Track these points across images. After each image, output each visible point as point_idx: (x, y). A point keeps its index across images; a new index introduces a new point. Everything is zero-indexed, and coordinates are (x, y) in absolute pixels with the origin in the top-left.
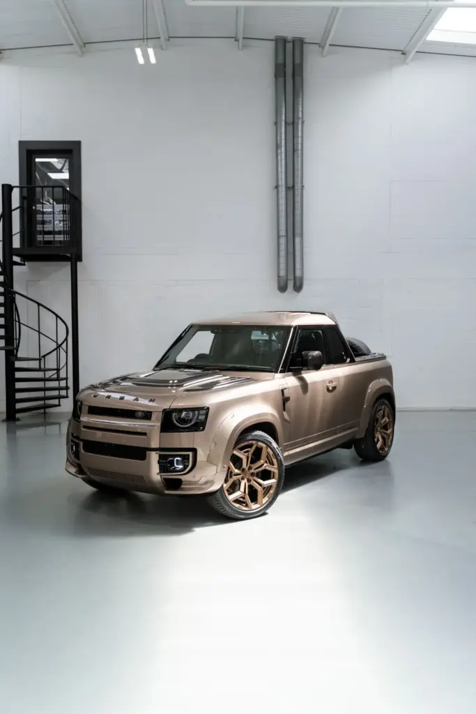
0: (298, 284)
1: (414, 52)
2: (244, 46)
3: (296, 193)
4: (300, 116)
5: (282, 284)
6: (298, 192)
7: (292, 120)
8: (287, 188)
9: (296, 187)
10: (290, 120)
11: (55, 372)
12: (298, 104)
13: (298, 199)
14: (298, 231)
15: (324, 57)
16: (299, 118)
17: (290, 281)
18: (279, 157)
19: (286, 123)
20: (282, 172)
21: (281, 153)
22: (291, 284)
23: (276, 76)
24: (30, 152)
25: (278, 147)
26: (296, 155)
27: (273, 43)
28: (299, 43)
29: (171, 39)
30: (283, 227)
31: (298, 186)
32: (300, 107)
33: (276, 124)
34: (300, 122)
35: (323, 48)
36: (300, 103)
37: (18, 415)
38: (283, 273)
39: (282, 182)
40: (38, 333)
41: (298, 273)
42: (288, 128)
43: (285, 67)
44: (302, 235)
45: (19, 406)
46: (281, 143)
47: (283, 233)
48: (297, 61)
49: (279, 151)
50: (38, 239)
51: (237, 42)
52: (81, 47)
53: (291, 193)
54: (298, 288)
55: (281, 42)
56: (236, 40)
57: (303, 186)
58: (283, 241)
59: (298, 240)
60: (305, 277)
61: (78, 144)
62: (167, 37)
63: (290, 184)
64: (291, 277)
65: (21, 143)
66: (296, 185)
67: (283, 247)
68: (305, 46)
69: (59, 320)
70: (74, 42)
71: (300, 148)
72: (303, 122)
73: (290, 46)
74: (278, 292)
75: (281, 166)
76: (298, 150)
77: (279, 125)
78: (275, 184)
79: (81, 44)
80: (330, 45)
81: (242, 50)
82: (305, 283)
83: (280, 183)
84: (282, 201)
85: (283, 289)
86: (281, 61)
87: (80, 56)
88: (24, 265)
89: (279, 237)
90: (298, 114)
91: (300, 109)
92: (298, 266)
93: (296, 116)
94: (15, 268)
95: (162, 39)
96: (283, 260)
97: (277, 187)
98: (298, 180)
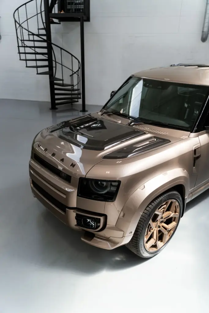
5: (204, 36)
37: (57, 106)
38: (205, 30)
40: (61, 65)
45: (57, 102)
50: (68, 8)
69: (73, 57)
74: (201, 41)
85: (204, 40)
88: (60, 24)
96: (207, 20)
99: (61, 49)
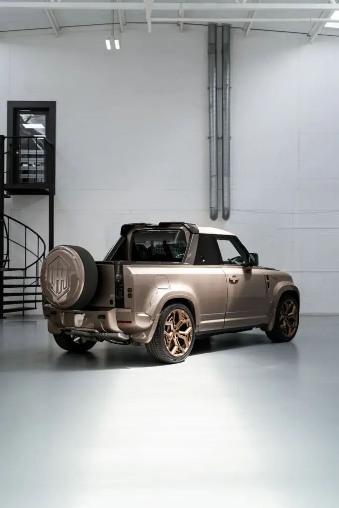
0: (226, 213)
1: (316, 35)
2: (184, 30)
3: (225, 143)
4: (228, 83)
5: (213, 213)
6: (226, 142)
7: (221, 87)
8: (217, 138)
9: (224, 138)
10: (220, 86)
11: (35, 279)
12: (226, 74)
13: (226, 147)
14: (226, 172)
15: (246, 38)
16: (226, 85)
17: (220, 212)
18: (211, 115)
19: (216, 88)
20: (213, 126)
21: (213, 112)
22: (220, 214)
23: (209, 53)
24: (16, 110)
25: (210, 106)
26: (224, 113)
27: (207, 27)
28: (227, 28)
29: (128, 24)
30: (214, 169)
31: (226, 137)
32: (228, 76)
33: (209, 88)
34: (228, 88)
35: (246, 31)
36: (228, 73)
37: (5, 315)
38: (214, 205)
39: (214, 134)
40: (27, 248)
41: (226, 205)
42: (218, 91)
43: (216, 46)
44: (229, 176)
45: (5, 307)
46: (213, 103)
47: (214, 173)
48: (225, 41)
49: (211, 111)
50: (21, 177)
51: (179, 27)
52: (57, 30)
53: (220, 142)
54: (226, 217)
55: (213, 28)
56: (178, 25)
57: (230, 137)
58: (214, 179)
59: (225, 179)
60: (231, 208)
61: (53, 104)
62: (125, 23)
63: (220, 135)
64: (221, 208)
65: (9, 103)
66: (224, 136)
67: (214, 184)
68: (232, 30)
69: (39, 239)
70: (53, 26)
71: (227, 108)
72: (230, 88)
73: (219, 30)
74: (210, 220)
75: (213, 121)
76: (226, 109)
77: (211, 90)
78: (208, 136)
79: (58, 27)
80: (251, 29)
81: (182, 32)
82: (232, 213)
83: (212, 135)
84: (214, 149)
85: (214, 217)
86: (213, 41)
87: (57, 37)
88: (9, 197)
89: (211, 176)
90: (226, 82)
91: (228, 78)
92: (226, 200)
93: (224, 84)
94: (6, 200)
95: (121, 24)
96: (214, 195)
97: (209, 138)
98: (226, 132)
99: (26, 227)
